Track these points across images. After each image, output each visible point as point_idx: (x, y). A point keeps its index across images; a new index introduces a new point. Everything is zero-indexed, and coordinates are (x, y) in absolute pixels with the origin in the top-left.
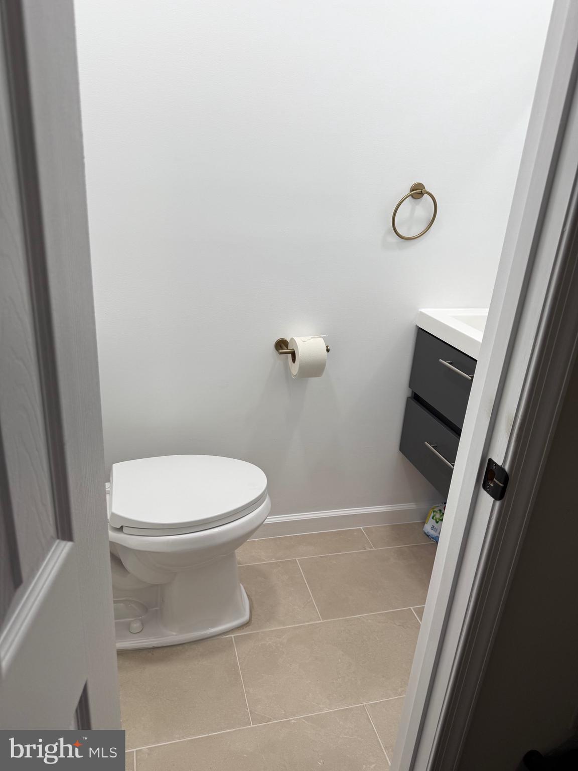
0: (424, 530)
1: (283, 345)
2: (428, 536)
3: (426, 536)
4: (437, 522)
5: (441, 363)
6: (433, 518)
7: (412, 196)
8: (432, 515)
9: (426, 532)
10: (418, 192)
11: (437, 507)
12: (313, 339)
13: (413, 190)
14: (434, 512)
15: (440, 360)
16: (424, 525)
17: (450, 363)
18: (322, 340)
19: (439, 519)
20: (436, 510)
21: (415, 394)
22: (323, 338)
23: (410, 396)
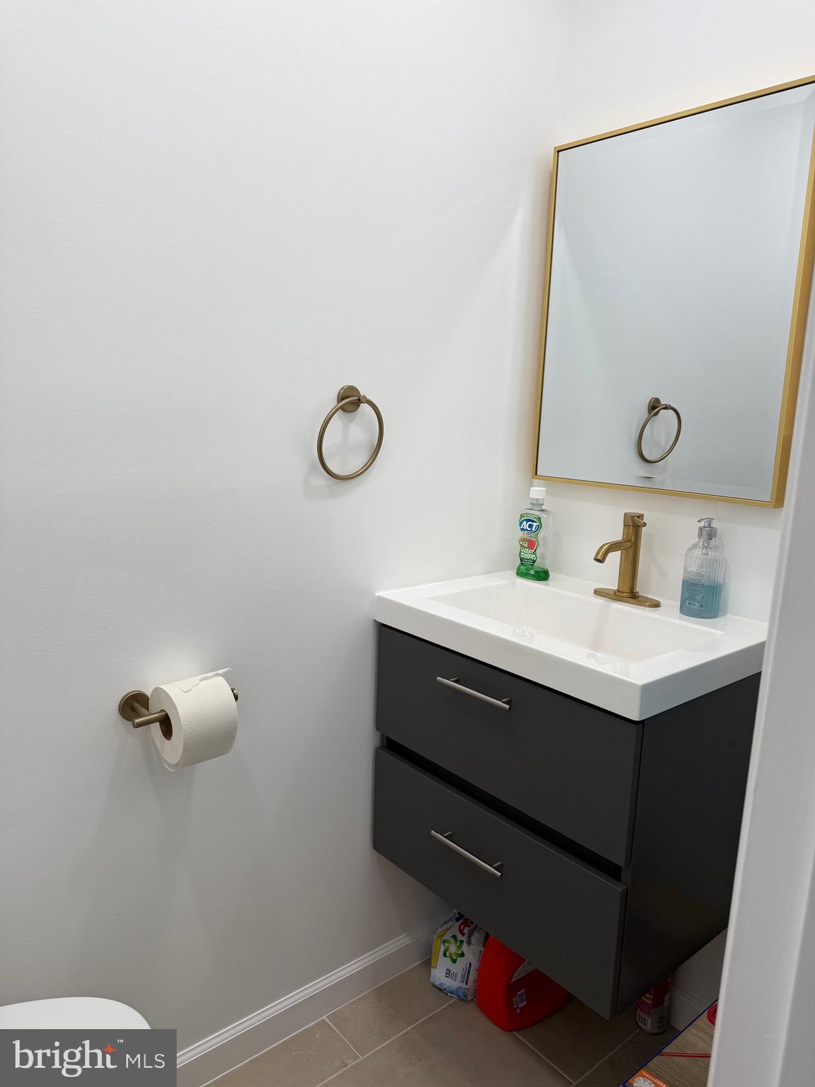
0: (432, 980)
1: (137, 705)
2: (440, 990)
3: (438, 992)
4: (454, 961)
5: (441, 683)
6: (445, 955)
7: (343, 408)
8: (443, 949)
9: (437, 983)
10: (350, 400)
11: (448, 929)
12: (201, 683)
13: (343, 399)
14: (444, 942)
15: (438, 678)
16: (430, 972)
17: (455, 682)
18: (221, 680)
19: (456, 954)
20: (447, 937)
21: (388, 739)
22: (224, 675)
23: (377, 746)
